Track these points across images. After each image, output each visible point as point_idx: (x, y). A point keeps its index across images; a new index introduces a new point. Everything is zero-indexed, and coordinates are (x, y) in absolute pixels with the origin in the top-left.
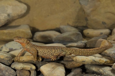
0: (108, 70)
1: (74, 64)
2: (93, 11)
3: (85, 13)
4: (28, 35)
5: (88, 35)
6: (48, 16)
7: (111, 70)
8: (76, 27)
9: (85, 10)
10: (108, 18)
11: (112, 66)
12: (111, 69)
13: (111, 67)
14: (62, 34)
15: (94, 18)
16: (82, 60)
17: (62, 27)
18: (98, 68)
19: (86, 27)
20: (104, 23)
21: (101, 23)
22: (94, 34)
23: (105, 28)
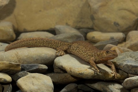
0: (117, 89)
1: (68, 77)
2: (102, 6)
3: (91, 9)
4: (8, 35)
5: (94, 39)
6: (40, 11)
7: (120, 89)
8: (78, 29)
9: (91, 4)
10: (123, 18)
11: (122, 83)
12: (121, 87)
13: (121, 85)
14: (56, 36)
15: (103, 16)
16: (79, 71)
17: (58, 27)
18: (102, 85)
19: (92, 29)
20: (116, 24)
21: (113, 24)
22: (102, 38)
23: (118, 31)
